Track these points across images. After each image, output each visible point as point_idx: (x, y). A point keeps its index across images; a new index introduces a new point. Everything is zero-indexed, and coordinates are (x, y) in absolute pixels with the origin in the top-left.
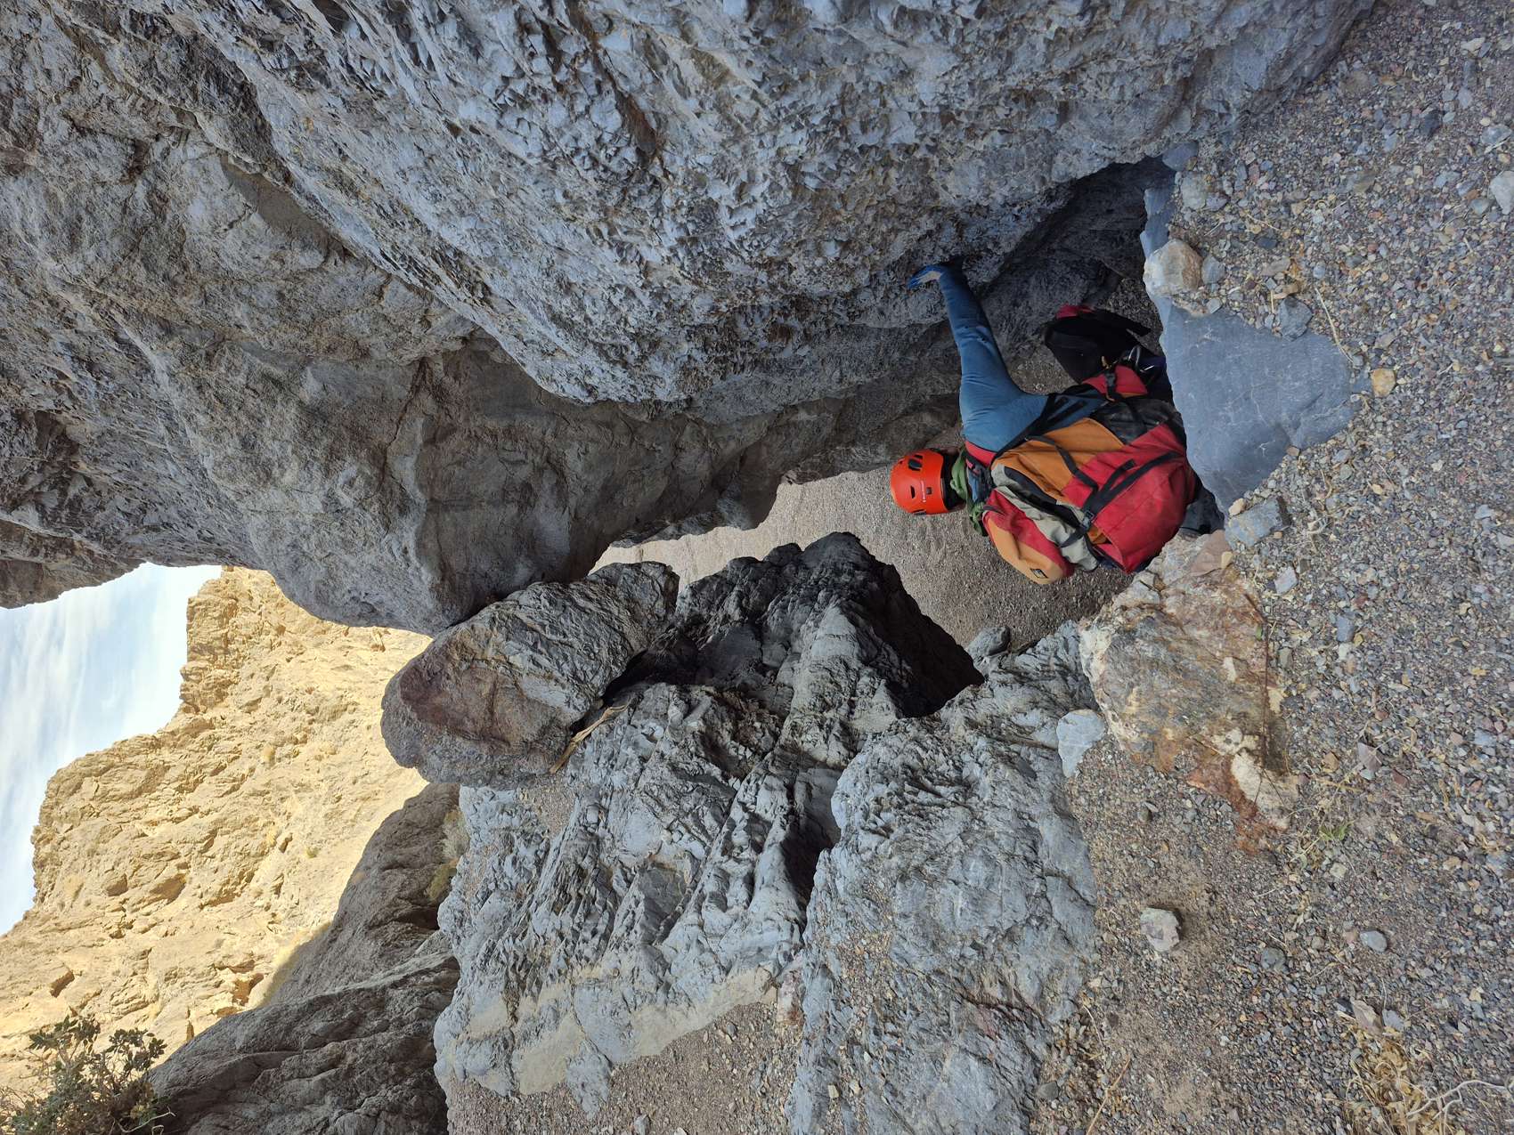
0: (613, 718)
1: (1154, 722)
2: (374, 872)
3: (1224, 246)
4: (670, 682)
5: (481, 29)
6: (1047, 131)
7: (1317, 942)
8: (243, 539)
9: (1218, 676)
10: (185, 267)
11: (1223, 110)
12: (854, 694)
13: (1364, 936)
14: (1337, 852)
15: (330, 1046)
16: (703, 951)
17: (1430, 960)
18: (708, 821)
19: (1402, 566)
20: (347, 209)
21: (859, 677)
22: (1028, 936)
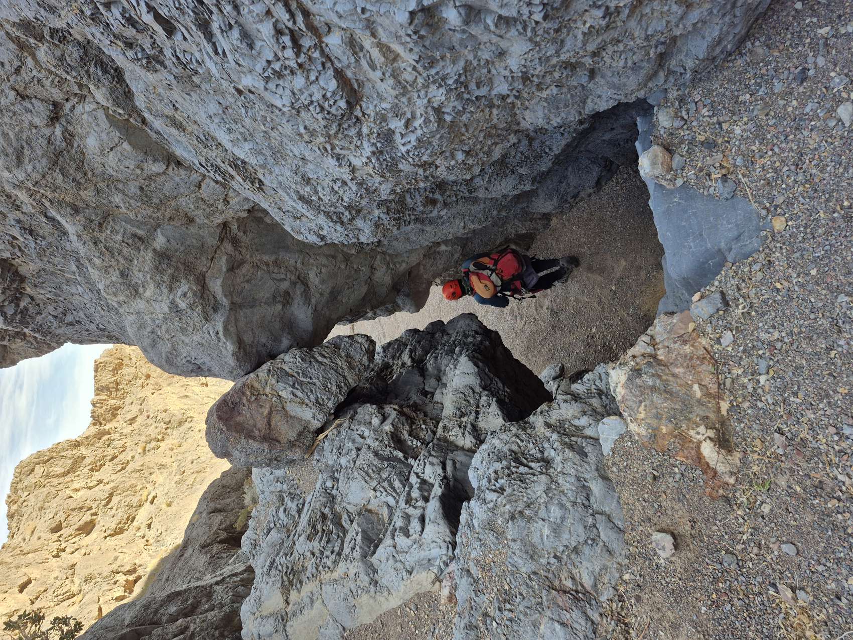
0: (340, 425)
1: (654, 423)
2: (204, 515)
3: (684, 148)
4: (372, 403)
5: (254, 33)
6: (582, 85)
7: (756, 550)
8: (123, 329)
9: (691, 396)
10: (85, 174)
11: (682, 71)
12: (478, 407)
13: (784, 546)
14: (764, 497)
15: (180, 621)
16: (396, 561)
17: (823, 561)
18: (397, 484)
19: (796, 330)
20: (179, 139)
21: (480, 397)
22: (586, 550)
